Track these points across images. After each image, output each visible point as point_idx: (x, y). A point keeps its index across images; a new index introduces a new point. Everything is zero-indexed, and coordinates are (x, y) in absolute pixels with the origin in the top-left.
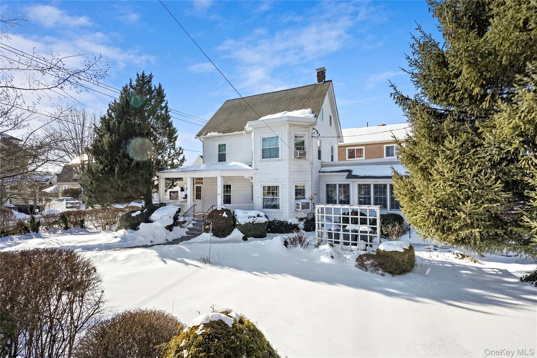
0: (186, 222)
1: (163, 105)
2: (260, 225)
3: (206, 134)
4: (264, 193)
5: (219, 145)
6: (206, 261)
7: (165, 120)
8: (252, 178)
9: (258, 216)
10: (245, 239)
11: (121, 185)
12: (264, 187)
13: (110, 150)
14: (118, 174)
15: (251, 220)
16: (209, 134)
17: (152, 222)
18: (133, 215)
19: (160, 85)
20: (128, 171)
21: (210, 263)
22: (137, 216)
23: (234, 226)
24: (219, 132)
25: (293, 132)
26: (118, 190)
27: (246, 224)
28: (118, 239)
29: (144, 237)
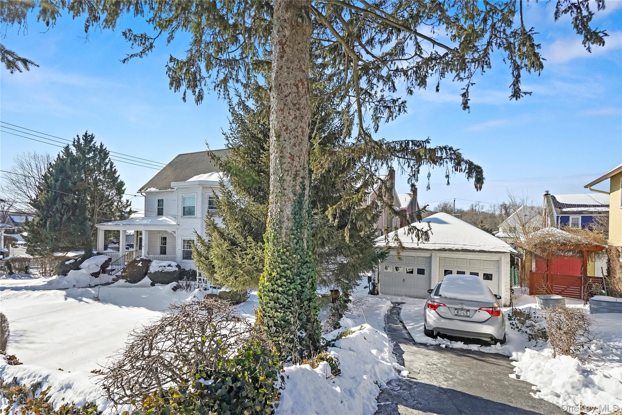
0: (114, 270)
1: (107, 160)
2: (169, 273)
3: (147, 189)
4: (184, 246)
5: (159, 200)
6: (97, 299)
7: (112, 174)
8: (175, 232)
9: (169, 266)
10: (153, 285)
11: (55, 237)
12: (184, 240)
13: (47, 205)
14: (50, 227)
15: (160, 269)
16: (149, 190)
17: (80, 269)
18: (67, 263)
19: (101, 144)
20: (61, 225)
21: (99, 300)
22: (70, 264)
23: (146, 274)
24: (157, 189)
25: (207, 194)
26: (52, 241)
27: (156, 272)
28: (46, 283)
29: (68, 282)
